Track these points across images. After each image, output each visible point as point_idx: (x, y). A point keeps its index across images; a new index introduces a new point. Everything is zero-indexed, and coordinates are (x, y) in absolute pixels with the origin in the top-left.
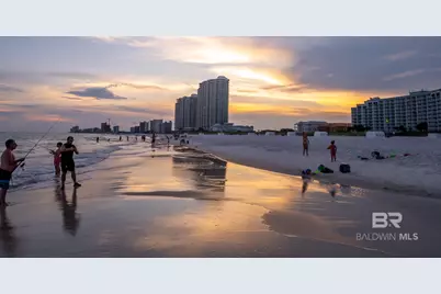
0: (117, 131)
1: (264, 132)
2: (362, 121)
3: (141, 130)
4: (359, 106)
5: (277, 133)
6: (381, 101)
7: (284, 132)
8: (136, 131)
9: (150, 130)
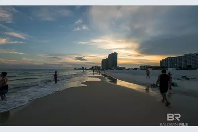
0: (86, 69)
1: (129, 69)
2: (164, 65)
4: (163, 60)
5: (133, 69)
6: (172, 58)
7: (136, 69)
8: (91, 69)
9: (94, 69)
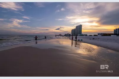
3: (66, 35)
8: (65, 35)
